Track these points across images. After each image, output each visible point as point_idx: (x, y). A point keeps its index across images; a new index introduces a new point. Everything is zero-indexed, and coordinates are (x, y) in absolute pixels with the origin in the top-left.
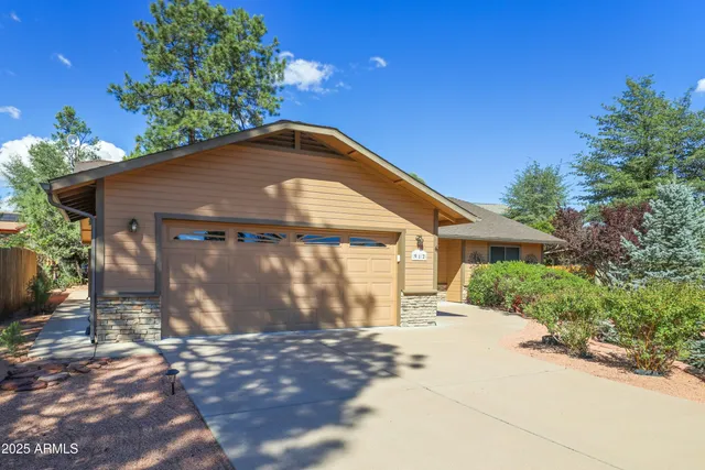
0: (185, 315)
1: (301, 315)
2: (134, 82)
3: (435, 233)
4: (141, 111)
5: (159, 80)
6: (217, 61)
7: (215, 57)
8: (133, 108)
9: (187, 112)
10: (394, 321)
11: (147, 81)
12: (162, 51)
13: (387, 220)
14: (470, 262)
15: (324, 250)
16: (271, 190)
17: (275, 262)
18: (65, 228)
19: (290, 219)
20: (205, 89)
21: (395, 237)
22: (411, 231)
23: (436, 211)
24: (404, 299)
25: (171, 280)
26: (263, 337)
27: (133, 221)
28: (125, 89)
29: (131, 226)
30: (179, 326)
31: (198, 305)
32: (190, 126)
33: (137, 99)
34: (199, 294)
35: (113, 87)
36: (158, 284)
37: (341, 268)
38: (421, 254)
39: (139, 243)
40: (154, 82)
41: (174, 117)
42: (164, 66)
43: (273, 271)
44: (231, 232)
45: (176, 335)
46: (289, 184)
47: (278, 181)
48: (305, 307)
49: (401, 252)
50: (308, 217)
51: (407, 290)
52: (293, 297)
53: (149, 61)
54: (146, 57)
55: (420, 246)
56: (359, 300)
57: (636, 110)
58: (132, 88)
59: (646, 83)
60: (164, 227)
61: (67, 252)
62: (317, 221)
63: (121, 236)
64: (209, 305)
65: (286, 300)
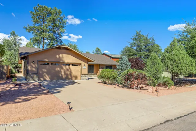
0: (43, 77)
1: (63, 78)
2: (30, 26)
3: (88, 63)
4: (31, 33)
5: (36, 25)
6: (49, 21)
7: (49, 20)
8: (29, 32)
9: (43, 33)
10: (80, 79)
11: (33, 26)
12: (37, 19)
13: (78, 61)
14: (101, 69)
15: (67, 67)
16: (57, 56)
17: (59, 69)
18: (14, 60)
19: (61, 61)
20: (47, 28)
21: (80, 64)
22: (83, 63)
23: (88, 59)
24: (81, 75)
25: (40, 71)
26: (56, 81)
27: (34, 62)
28: (28, 28)
29: (33, 62)
30: (42, 79)
31: (45, 76)
32: (43, 37)
33: (30, 30)
34: (45, 74)
35: (25, 27)
36: (37, 72)
37: (71, 70)
38: (85, 67)
39: (35, 65)
40: (34, 26)
41: (39, 35)
42: (37, 22)
43: (58, 70)
44: (50, 64)
45: (41, 80)
46: (61, 55)
47: (58, 54)
48: (64, 77)
49: (81, 67)
50: (64, 61)
51: (82, 73)
52: (62, 75)
53: (33, 21)
54: (32, 20)
55: (85, 66)
56: (74, 77)
57: (138, 38)
58: (29, 27)
59: (140, 32)
60: (39, 63)
61: (14, 66)
62: (66, 61)
63: (32, 64)
64: (47, 76)
65: (60, 75)
